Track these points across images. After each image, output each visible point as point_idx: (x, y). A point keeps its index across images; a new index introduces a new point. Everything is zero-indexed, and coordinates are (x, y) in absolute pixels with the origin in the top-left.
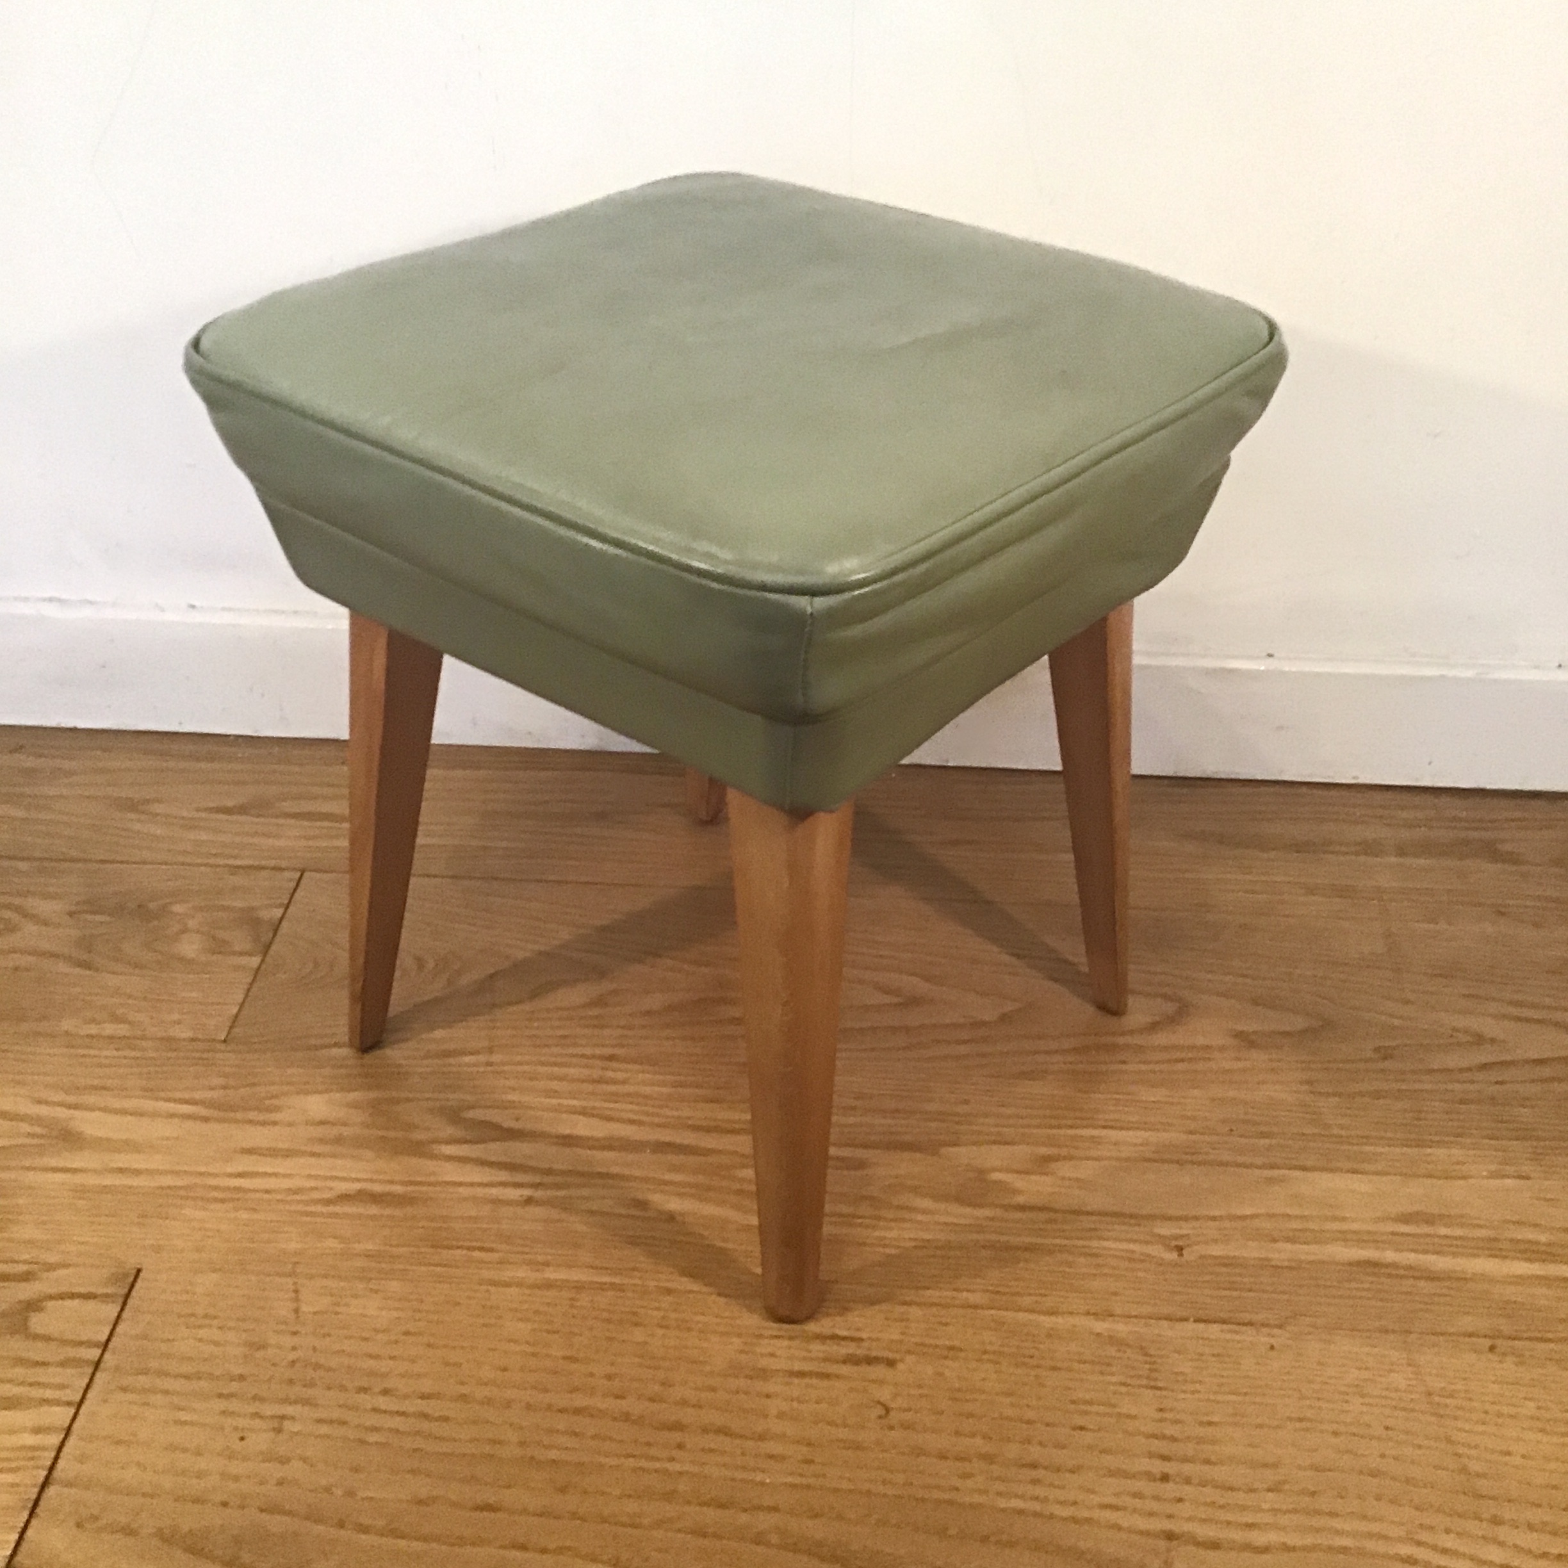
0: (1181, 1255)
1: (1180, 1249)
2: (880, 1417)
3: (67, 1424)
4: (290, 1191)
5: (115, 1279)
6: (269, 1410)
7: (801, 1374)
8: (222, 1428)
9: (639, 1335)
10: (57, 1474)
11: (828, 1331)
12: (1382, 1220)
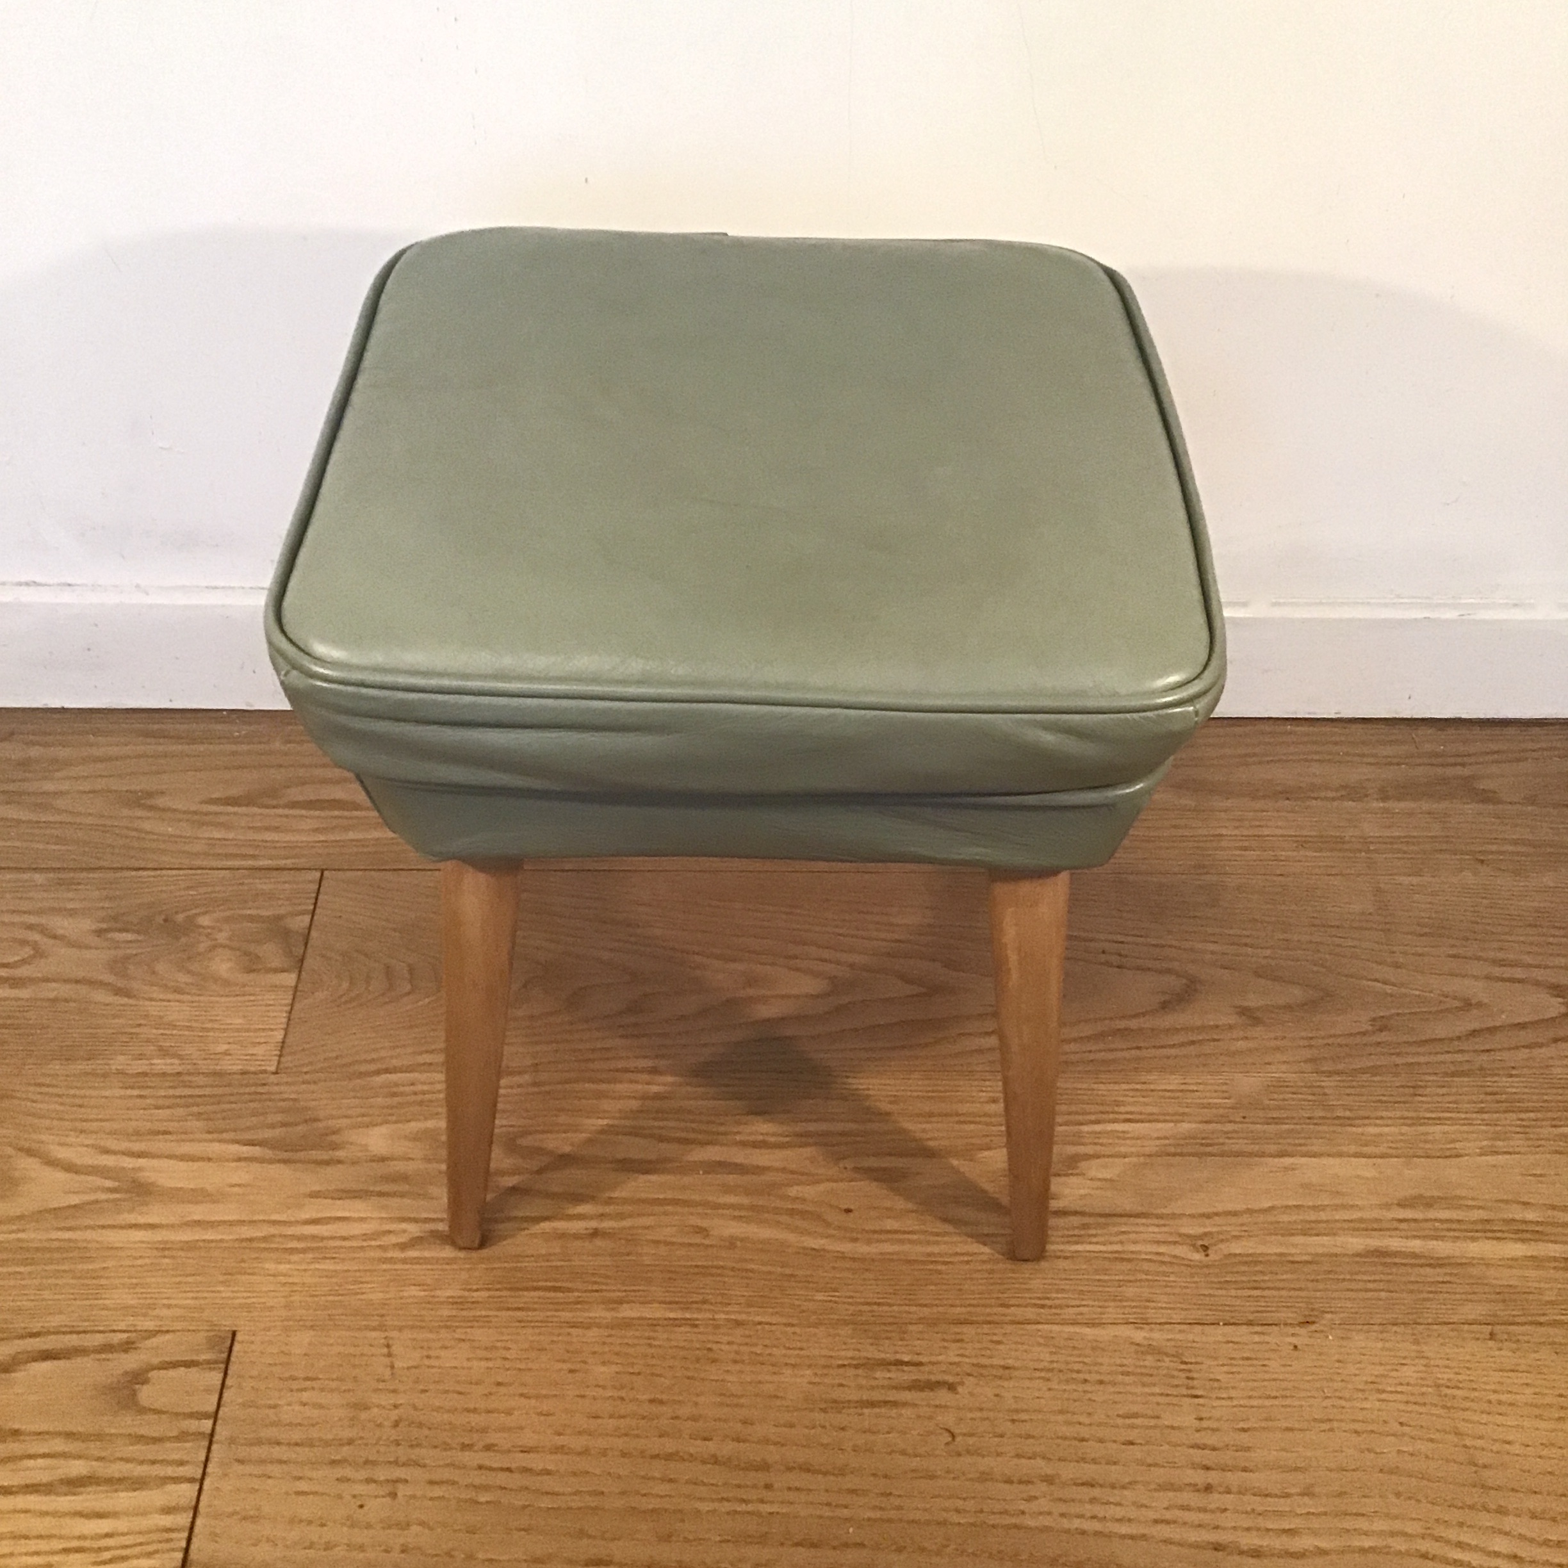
0: (1207, 1255)
1: (1205, 1248)
2: (947, 1444)
3: (194, 1503)
4: (365, 1237)
5: (212, 1343)
6: (381, 1474)
7: (872, 1404)
8: (340, 1497)
9: (714, 1372)
10: (193, 1555)
11: (890, 1357)
12: (1387, 1206)
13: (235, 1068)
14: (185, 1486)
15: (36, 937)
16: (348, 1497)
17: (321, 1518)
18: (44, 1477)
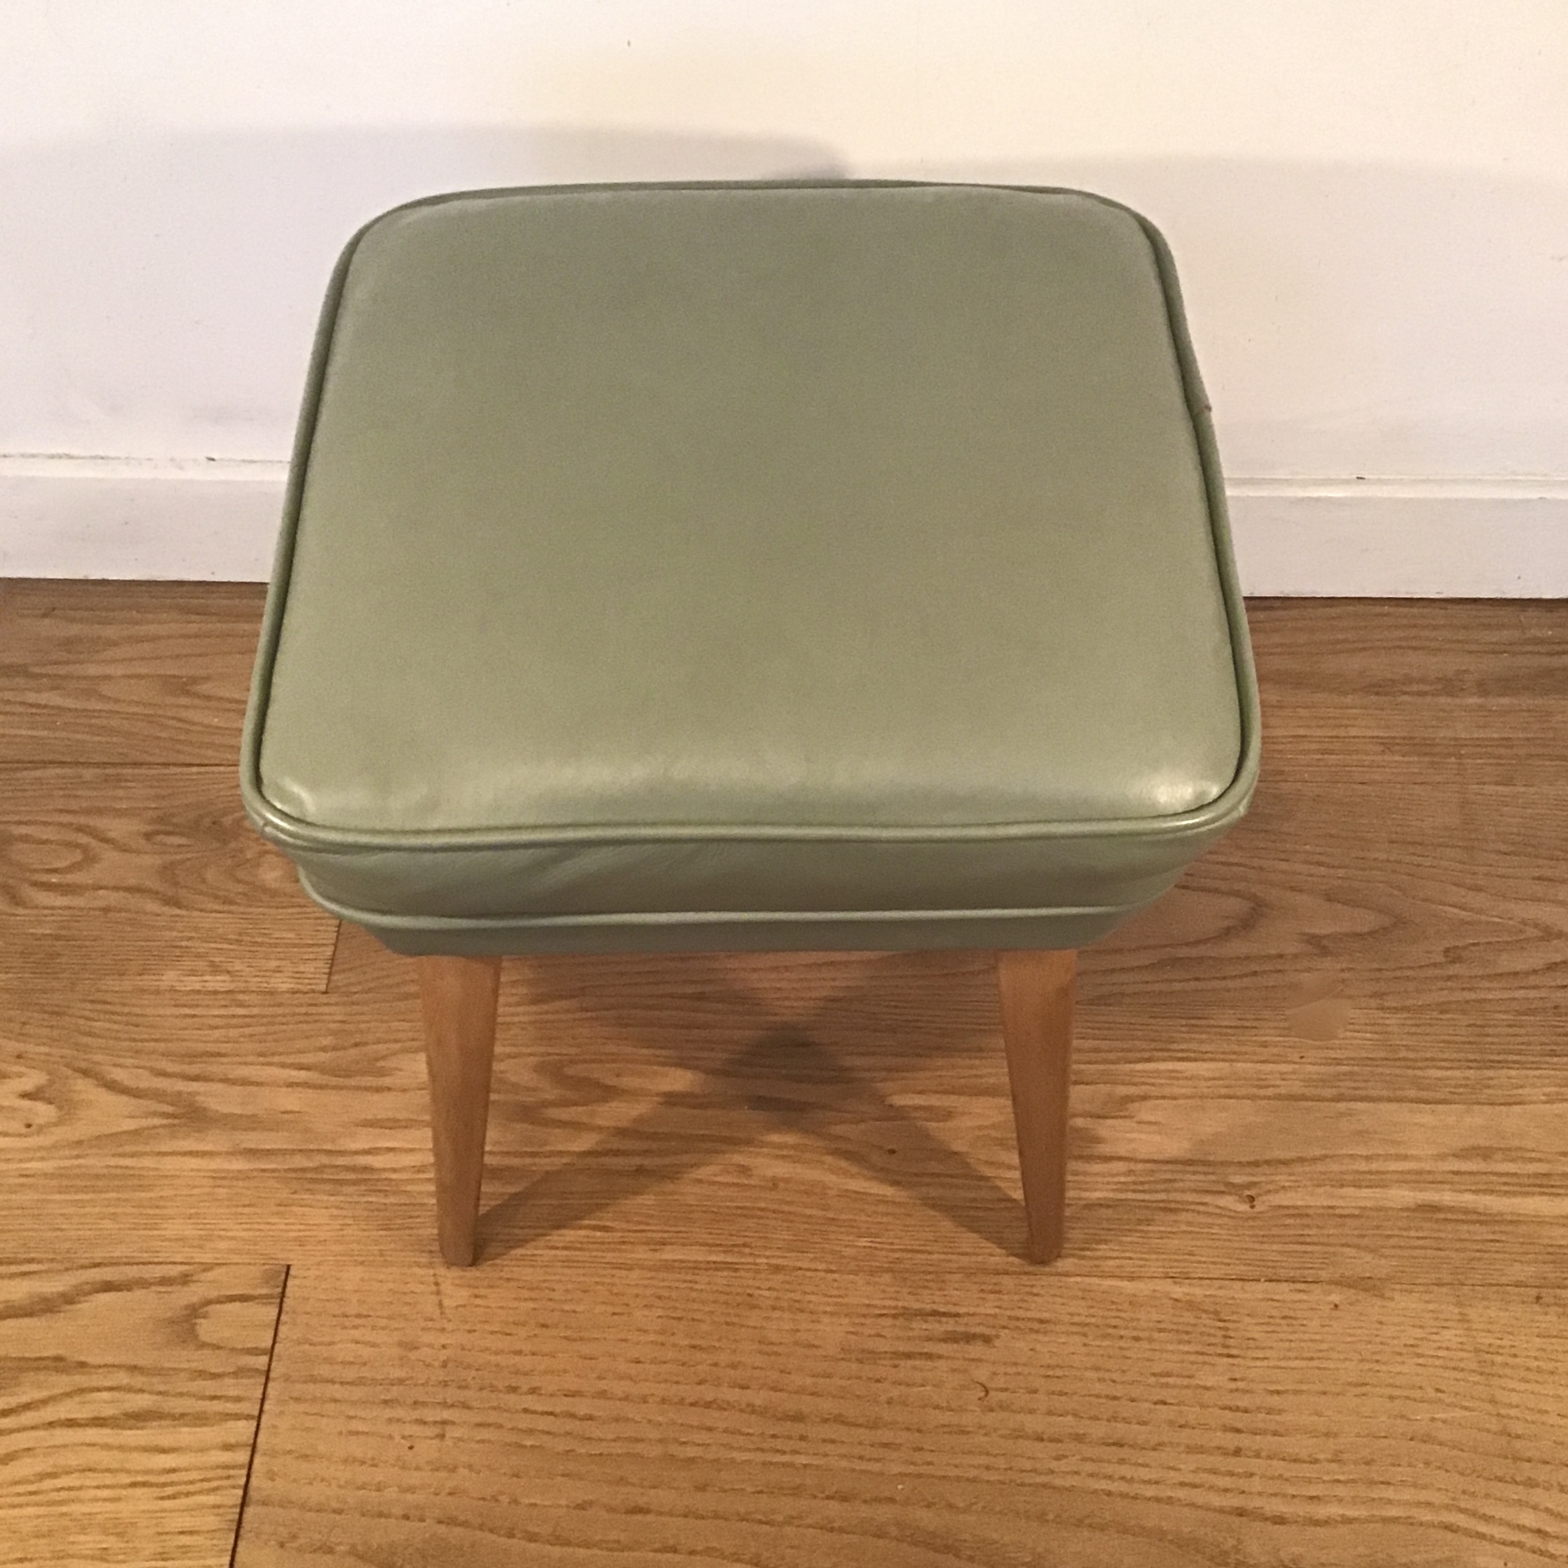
0: (1252, 1207)
1: (1252, 1199)
2: (980, 1398)
3: (252, 1441)
4: (415, 1169)
5: (267, 1279)
6: (430, 1415)
7: (909, 1356)
8: (391, 1437)
9: (754, 1318)
10: (252, 1493)
11: (929, 1307)
12: (1442, 1157)
13: (284, 987)
14: (242, 1424)
15: (84, 839)
16: (397, 1438)
17: (373, 1459)
18: (108, 1411)
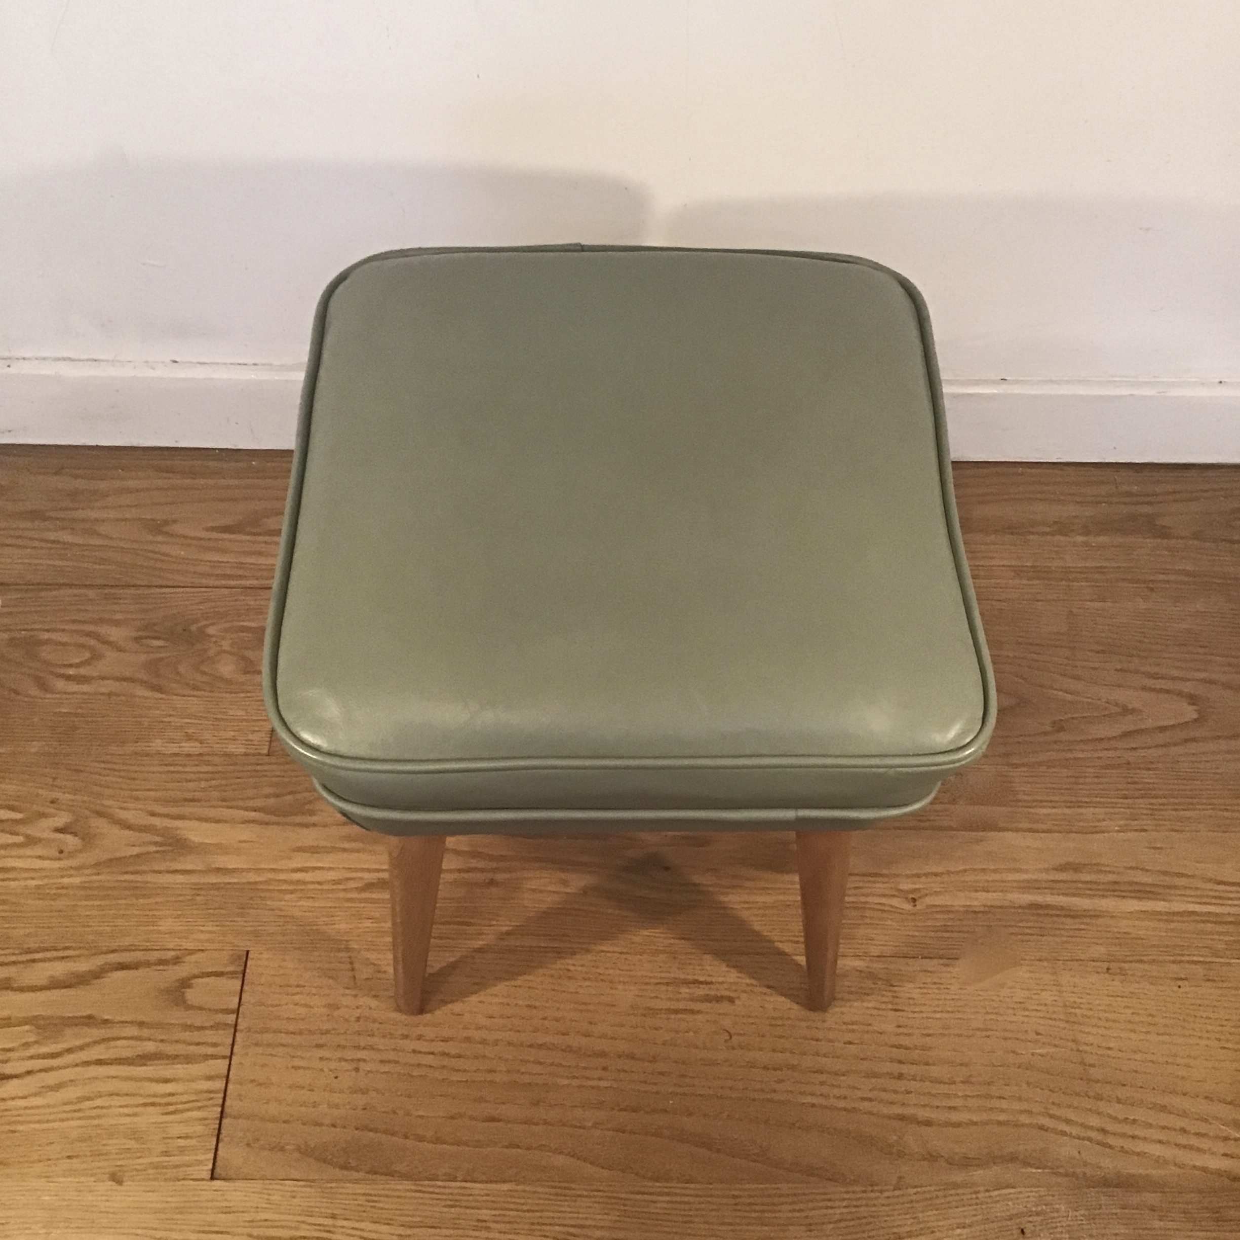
1: (914, 900)
2: (726, 1041)
3: (226, 1073)
4: (334, 882)
5: (232, 960)
6: (350, 1054)
7: (677, 1011)
8: (322, 1070)
10: (228, 1110)
11: (691, 978)
12: (1046, 870)
13: (240, 751)
14: (219, 1062)
15: (93, 642)
16: (327, 1071)
17: (310, 1085)
18: (127, 1053)
